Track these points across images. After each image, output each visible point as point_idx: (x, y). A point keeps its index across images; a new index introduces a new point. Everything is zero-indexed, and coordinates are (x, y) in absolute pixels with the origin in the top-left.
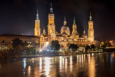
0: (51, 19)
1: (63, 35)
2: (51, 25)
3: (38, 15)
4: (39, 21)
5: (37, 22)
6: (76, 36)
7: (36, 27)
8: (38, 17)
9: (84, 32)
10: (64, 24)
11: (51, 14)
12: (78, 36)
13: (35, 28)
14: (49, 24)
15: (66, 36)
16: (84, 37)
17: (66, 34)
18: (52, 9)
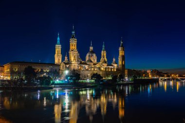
0: (73, 44)
1: (88, 63)
2: (72, 51)
3: (58, 39)
4: (60, 46)
5: (58, 48)
6: (103, 64)
7: (56, 53)
8: (58, 42)
9: (114, 60)
10: (90, 50)
11: (73, 38)
12: (106, 64)
13: (56, 55)
14: (70, 50)
15: (92, 64)
16: (113, 65)
17: (91, 62)
18: (73, 32)
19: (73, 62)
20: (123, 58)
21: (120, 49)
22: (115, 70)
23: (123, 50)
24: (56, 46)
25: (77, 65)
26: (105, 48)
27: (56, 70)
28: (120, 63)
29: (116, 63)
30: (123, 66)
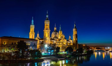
1: (55, 39)
2: (47, 29)
3: (33, 21)
4: (34, 26)
5: (32, 28)
6: (64, 40)
7: (31, 31)
8: (33, 23)
9: (70, 37)
10: (55, 30)
11: (47, 20)
12: (66, 40)
13: (30, 32)
15: (58, 40)
16: (70, 41)
17: (57, 38)
18: (47, 16)
19: (47, 38)
20: (77, 36)
21: (74, 30)
22: (72, 45)
23: (76, 31)
24: (31, 26)
25: (50, 40)
26: (61, 29)
27: (35, 44)
28: (74, 39)
29: (72, 40)
30: (77, 41)
